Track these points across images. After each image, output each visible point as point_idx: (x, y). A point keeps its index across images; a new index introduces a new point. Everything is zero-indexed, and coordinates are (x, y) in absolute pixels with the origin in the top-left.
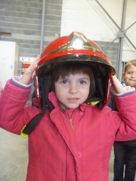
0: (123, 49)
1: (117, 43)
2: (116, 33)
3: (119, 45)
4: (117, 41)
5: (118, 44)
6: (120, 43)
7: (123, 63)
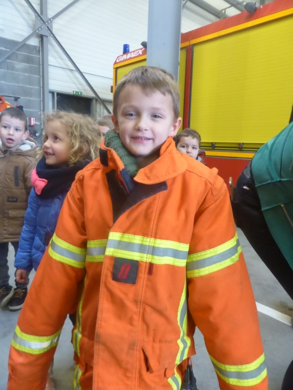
0: (50, 63)
1: (35, 47)
2: (31, 23)
3: (39, 51)
4: (34, 42)
5: (38, 49)
6: (41, 49)
7: (53, 93)
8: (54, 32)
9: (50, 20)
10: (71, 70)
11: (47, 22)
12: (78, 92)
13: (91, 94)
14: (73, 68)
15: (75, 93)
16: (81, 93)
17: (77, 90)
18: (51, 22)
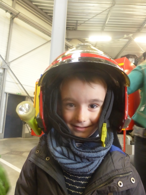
4: (1, 71)
6: (3, 74)
7: (6, 93)
8: (10, 67)
9: (9, 62)
10: (17, 83)
11: (8, 63)
12: (19, 93)
13: (25, 94)
14: (18, 82)
15: (17, 94)
16: (21, 94)
17: (19, 92)
18: (10, 63)
